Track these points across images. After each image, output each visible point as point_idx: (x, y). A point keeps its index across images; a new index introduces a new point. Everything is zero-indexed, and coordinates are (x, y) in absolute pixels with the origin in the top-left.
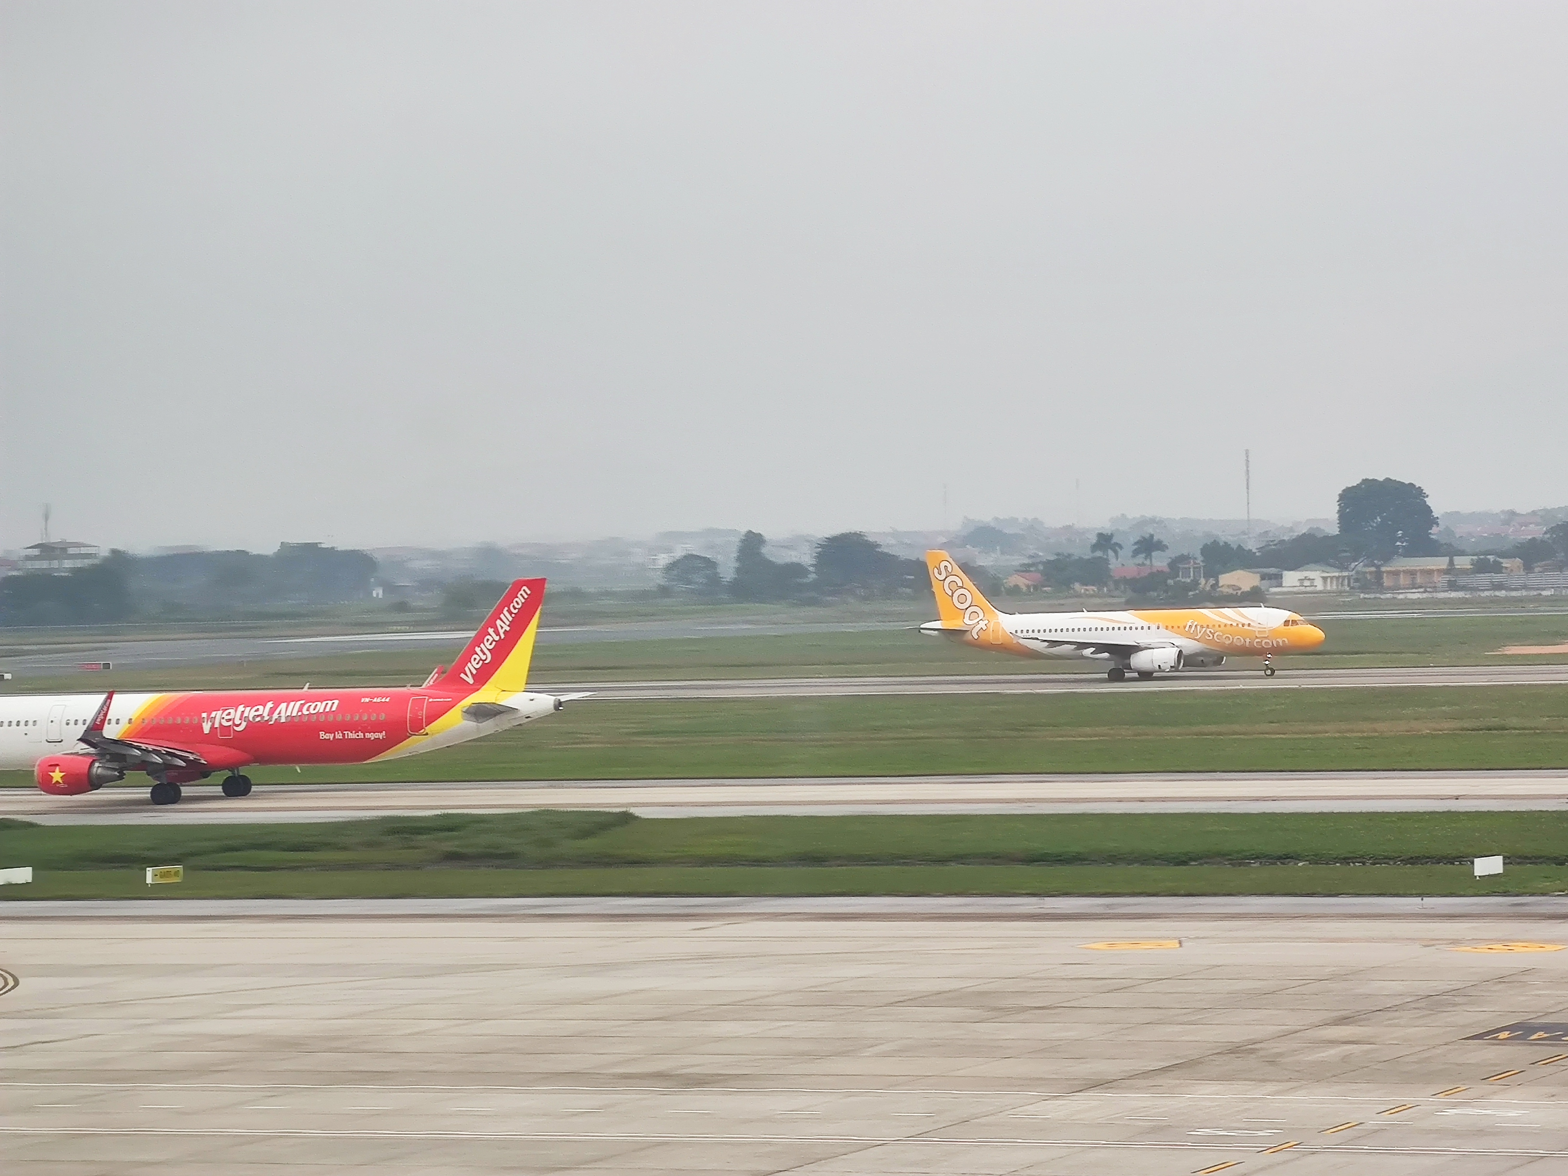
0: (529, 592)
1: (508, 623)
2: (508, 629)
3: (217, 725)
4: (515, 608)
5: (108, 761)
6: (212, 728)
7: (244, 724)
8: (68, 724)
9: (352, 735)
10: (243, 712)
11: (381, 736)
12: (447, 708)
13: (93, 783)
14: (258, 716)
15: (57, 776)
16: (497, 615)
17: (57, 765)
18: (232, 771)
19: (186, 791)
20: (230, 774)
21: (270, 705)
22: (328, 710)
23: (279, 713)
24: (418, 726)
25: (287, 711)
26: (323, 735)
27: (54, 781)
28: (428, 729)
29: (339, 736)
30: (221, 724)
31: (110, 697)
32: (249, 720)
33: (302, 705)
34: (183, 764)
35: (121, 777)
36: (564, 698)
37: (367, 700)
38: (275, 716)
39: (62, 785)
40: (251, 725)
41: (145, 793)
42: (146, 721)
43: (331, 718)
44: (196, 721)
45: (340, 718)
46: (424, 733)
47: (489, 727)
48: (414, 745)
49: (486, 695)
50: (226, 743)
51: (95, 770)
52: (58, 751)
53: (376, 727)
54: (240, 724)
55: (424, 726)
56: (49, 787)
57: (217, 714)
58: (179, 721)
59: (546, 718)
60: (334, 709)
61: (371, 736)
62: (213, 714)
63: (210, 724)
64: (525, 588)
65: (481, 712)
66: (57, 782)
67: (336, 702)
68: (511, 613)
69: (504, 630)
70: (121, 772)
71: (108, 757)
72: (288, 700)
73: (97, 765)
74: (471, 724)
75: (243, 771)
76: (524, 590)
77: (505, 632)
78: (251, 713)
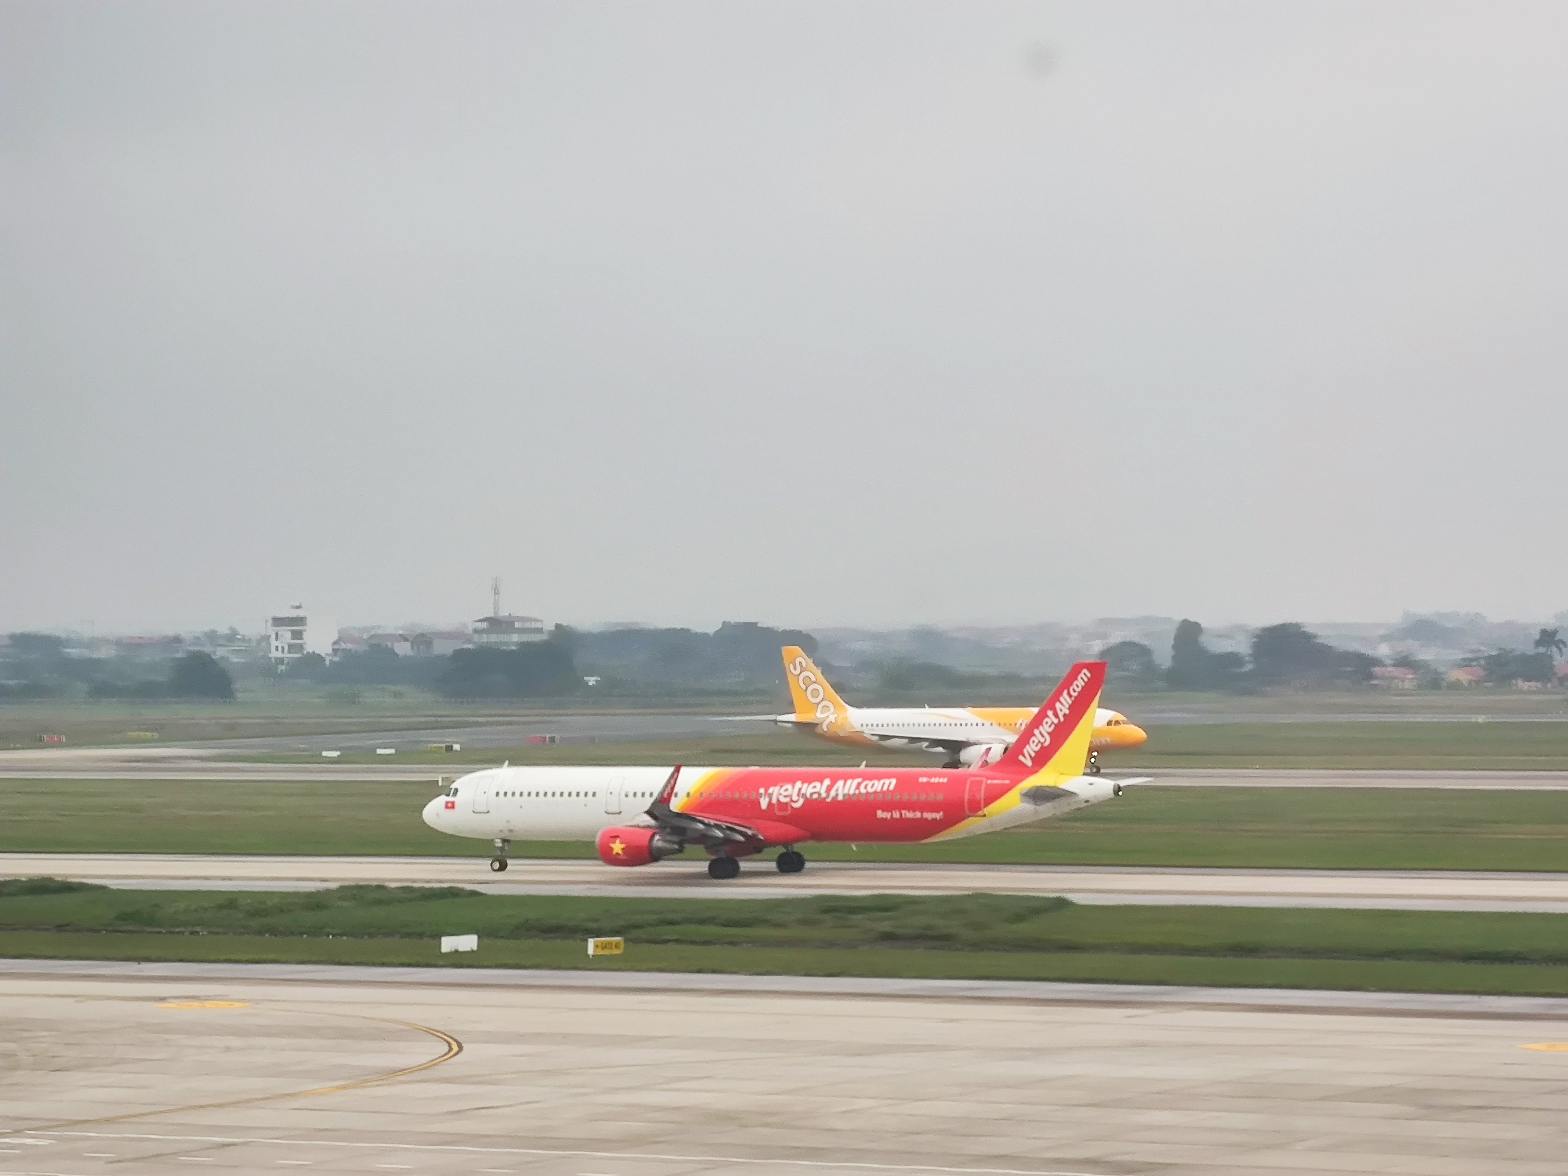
0: (1089, 675)
1: (1067, 706)
2: (1067, 712)
3: (774, 801)
4: (1074, 691)
5: (669, 834)
6: (770, 804)
7: (801, 801)
8: (627, 796)
9: (909, 815)
10: (800, 789)
11: (938, 816)
12: (1006, 790)
13: (653, 856)
14: (816, 793)
15: (617, 847)
16: (1056, 697)
17: (617, 837)
18: (785, 846)
19: (744, 866)
20: (784, 850)
21: (827, 782)
22: (885, 788)
23: (837, 790)
24: (976, 807)
25: (845, 789)
26: (880, 814)
27: (614, 853)
28: (986, 810)
29: (896, 815)
30: (778, 800)
31: (677, 770)
32: (806, 797)
33: (859, 784)
34: (741, 838)
35: (680, 851)
36: (1123, 783)
37: (925, 780)
38: (833, 793)
39: (623, 857)
40: (808, 802)
41: (703, 867)
42: (704, 795)
43: (889, 797)
44: (754, 796)
45: (898, 797)
46: (982, 815)
47: (1047, 810)
48: (972, 826)
49: (1043, 778)
50: (784, 820)
51: (655, 842)
52: (620, 823)
53: (934, 807)
54: (798, 800)
55: (982, 806)
56: (611, 859)
57: (774, 790)
58: (737, 796)
59: (1104, 803)
60: (892, 788)
61: (929, 816)
62: (771, 790)
63: (767, 799)
64: (1085, 671)
65: (1039, 795)
66: (618, 854)
67: (894, 781)
68: (1070, 696)
69: (1063, 713)
70: (681, 844)
71: (668, 830)
72: (846, 777)
73: (657, 837)
74: (1029, 807)
75: (797, 847)
76: (1085, 674)
77: (1065, 715)
78: (808, 789)
